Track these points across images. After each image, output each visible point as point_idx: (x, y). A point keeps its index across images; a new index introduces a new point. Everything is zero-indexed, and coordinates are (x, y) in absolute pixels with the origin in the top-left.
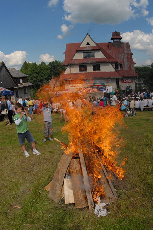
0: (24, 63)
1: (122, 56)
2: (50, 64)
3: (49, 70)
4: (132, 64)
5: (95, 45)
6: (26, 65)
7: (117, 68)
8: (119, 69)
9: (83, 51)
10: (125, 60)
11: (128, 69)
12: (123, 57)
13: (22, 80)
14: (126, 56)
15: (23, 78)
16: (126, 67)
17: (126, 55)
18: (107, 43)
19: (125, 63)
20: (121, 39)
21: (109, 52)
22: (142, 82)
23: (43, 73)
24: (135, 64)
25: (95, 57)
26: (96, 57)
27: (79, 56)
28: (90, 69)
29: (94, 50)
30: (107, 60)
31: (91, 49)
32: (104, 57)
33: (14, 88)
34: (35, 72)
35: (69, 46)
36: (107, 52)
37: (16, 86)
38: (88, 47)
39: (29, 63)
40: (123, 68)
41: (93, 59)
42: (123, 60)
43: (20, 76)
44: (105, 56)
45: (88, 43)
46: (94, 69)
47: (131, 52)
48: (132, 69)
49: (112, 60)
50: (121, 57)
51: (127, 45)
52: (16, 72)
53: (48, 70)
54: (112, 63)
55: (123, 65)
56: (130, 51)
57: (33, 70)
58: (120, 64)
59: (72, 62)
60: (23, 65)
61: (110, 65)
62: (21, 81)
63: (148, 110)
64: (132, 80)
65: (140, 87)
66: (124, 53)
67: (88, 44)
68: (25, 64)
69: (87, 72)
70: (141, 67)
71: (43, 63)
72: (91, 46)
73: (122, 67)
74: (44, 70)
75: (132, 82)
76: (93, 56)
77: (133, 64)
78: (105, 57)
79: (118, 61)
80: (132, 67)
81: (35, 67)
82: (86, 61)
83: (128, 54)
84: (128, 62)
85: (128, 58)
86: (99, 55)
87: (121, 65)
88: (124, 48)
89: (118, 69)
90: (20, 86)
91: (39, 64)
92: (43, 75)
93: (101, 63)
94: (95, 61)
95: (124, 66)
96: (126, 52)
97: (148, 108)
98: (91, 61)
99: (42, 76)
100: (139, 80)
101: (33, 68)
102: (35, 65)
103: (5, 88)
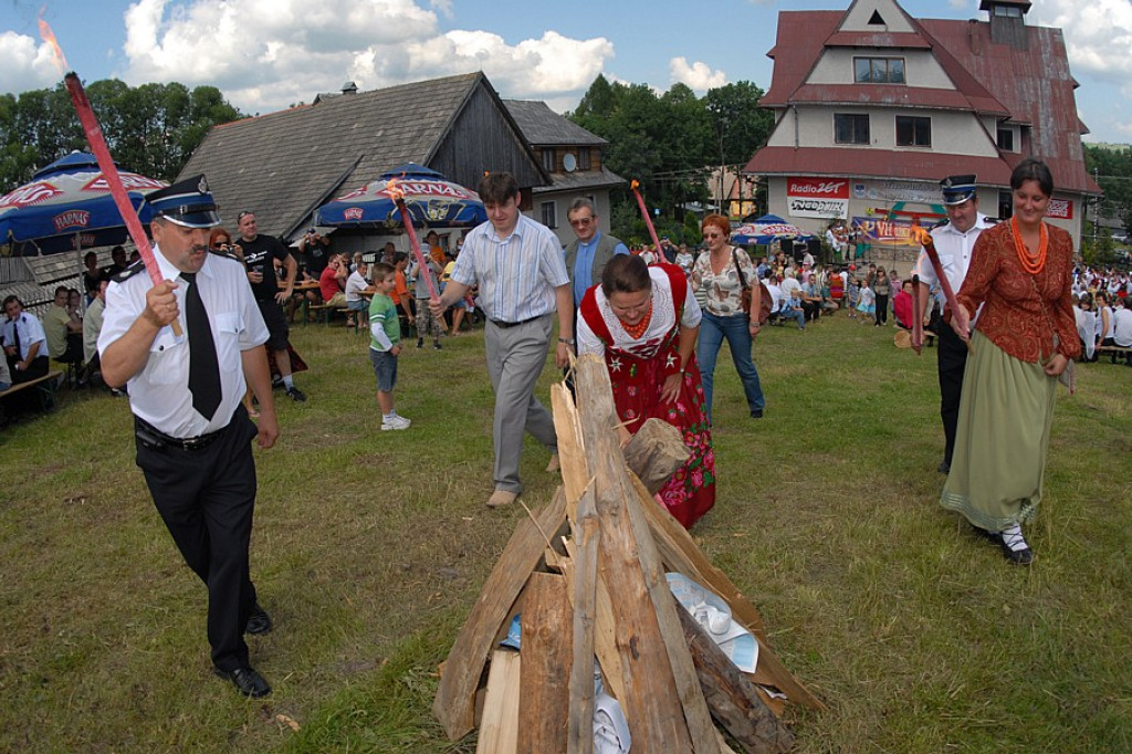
0: (593, 80)
1: (1032, 91)
2: (713, 94)
3: (708, 124)
4: (1074, 131)
5: (908, 28)
6: (602, 94)
7: (1004, 142)
8: (1017, 147)
9: (855, 48)
10: (1044, 112)
11: (1055, 155)
12: (1037, 95)
13: (577, 157)
14: (1048, 92)
15: (580, 150)
16: (1044, 141)
17: (1049, 87)
18: (965, 22)
19: (1042, 122)
20: (1026, 12)
21: (972, 63)
22: (1119, 223)
23: (679, 136)
24: (1085, 131)
25: (909, 84)
26: (911, 81)
27: (834, 72)
28: (883, 135)
29: (902, 49)
30: (962, 102)
31: (889, 42)
32: (951, 86)
33: (535, 189)
34: (642, 125)
35: (790, 23)
36: (965, 63)
37: (543, 182)
38: (877, 33)
39: (616, 83)
40: (1034, 147)
41: (898, 90)
42: (1035, 107)
43: (568, 139)
44: (954, 83)
45: (876, 13)
46: (903, 139)
47: (1069, 74)
48: (1072, 153)
49: (982, 105)
50: (1024, 97)
51: (1053, 38)
52: (550, 121)
53: (703, 122)
54: (981, 117)
55: (1033, 133)
56: (1066, 68)
57: (636, 118)
58: (1022, 127)
59: (804, 97)
60: (588, 90)
61: (975, 125)
62: (570, 162)
63: (1114, 362)
64: (1070, 208)
65: (1106, 245)
66: (1040, 78)
67: (876, 19)
68: (600, 84)
69: (873, 146)
70: (1118, 152)
71: (681, 90)
72: (891, 30)
73: (1030, 138)
74: (684, 123)
75: (1070, 216)
76: (900, 78)
77: (1078, 129)
78: (953, 88)
79: (1013, 114)
80: (1070, 145)
81: (643, 103)
82: (865, 98)
83: (1055, 83)
84: (1055, 119)
85: (1055, 101)
86: (926, 75)
87: (1025, 130)
88: (1041, 54)
89: (1009, 146)
90: (559, 182)
91: (662, 94)
92: (679, 141)
93: (935, 111)
94: (905, 100)
95: (1039, 135)
96: (1048, 71)
97: (1115, 352)
98: (890, 100)
99: (674, 147)
100: (1107, 213)
101: (634, 109)
102: (643, 94)
103: (470, 189)
